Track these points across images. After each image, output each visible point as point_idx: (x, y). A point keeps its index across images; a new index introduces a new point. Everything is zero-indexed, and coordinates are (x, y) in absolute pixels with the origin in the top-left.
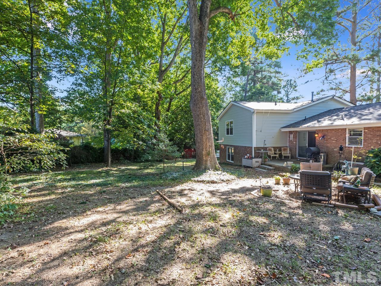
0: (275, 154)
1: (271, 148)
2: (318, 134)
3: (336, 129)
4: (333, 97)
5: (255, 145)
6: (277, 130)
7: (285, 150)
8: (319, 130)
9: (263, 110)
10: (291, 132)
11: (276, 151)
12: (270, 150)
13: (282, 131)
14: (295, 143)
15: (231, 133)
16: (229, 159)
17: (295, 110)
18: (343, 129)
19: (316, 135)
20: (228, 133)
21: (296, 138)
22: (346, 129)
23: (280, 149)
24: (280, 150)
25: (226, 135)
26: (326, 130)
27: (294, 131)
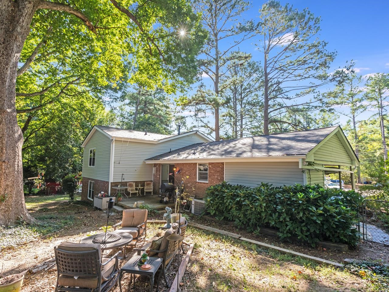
0: (136, 189)
1: (132, 183)
2: (176, 168)
3: (189, 163)
4: (197, 132)
5: (112, 179)
6: (141, 162)
7: (148, 184)
8: (177, 163)
9: (122, 138)
10: (155, 165)
11: (138, 187)
12: (131, 185)
13: (147, 163)
14: (158, 176)
15: (93, 165)
16: (90, 197)
17: (160, 142)
18: (195, 163)
19: (175, 169)
20: (90, 165)
21: (160, 171)
22: (196, 163)
23: (143, 183)
24: (143, 185)
25: (89, 166)
26: (182, 163)
27: (158, 164)
